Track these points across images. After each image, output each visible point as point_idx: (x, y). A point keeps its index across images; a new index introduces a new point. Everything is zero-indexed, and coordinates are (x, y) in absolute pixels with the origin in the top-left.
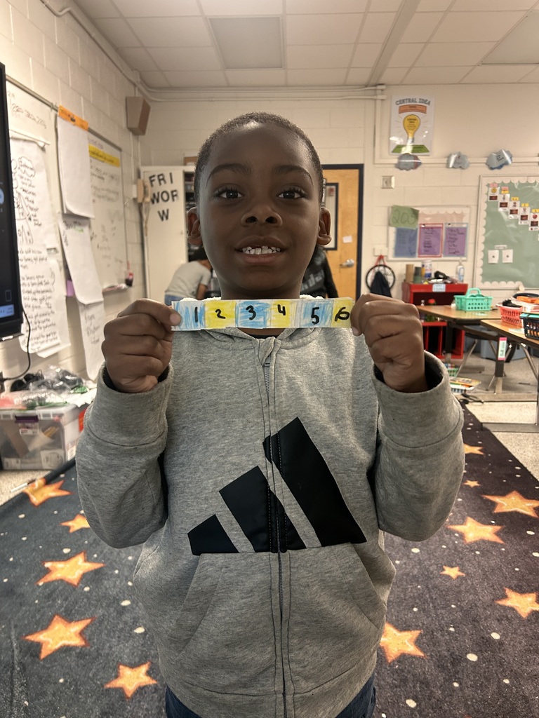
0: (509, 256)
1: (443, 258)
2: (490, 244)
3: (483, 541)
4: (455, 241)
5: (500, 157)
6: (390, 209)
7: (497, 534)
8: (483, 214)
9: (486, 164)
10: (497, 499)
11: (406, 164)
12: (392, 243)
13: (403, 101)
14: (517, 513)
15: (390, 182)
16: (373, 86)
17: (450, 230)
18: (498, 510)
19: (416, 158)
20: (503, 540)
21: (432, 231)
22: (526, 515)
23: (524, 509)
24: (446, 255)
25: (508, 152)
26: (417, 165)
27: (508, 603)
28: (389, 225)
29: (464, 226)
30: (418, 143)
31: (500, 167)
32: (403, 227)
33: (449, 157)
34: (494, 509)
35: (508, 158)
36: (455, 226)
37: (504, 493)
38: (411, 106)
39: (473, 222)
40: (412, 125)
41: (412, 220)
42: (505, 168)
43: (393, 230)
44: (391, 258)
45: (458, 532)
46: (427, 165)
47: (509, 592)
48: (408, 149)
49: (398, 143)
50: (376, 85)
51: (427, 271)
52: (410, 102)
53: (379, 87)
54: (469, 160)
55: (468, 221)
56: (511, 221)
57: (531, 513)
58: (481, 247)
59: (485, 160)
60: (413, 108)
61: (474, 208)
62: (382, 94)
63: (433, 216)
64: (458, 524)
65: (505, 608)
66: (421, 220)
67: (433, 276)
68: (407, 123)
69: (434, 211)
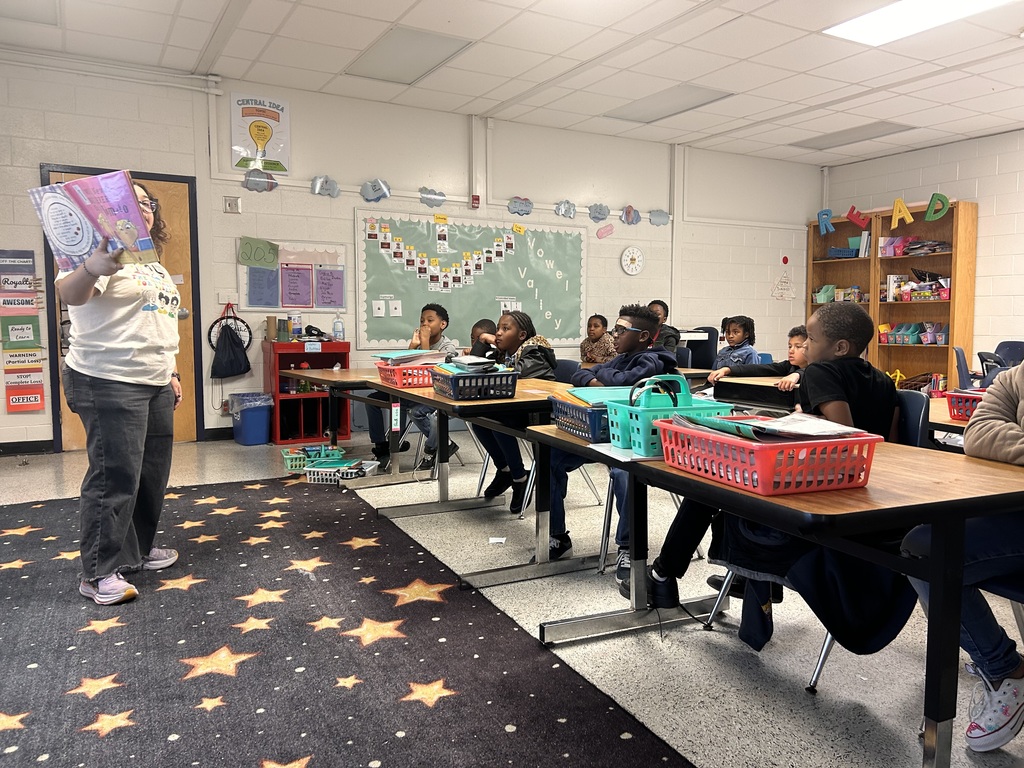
0: (397, 308)
1: (315, 309)
2: (373, 292)
3: (383, 640)
4: (329, 288)
5: (376, 187)
6: (238, 242)
7: (398, 629)
8: (362, 256)
9: (360, 193)
10: (398, 592)
11: (257, 183)
12: (244, 288)
13: (248, 101)
14: (420, 602)
15: (236, 205)
16: (204, 76)
17: (322, 274)
18: (399, 603)
19: (270, 177)
20: (405, 633)
21: (297, 273)
22: (431, 602)
23: (429, 596)
24: (319, 306)
25: (385, 183)
26: (272, 187)
27: (413, 697)
28: (238, 262)
29: (340, 269)
30: (271, 157)
31: (378, 200)
32: (258, 266)
33: (314, 181)
34: (395, 603)
35: (385, 190)
36: (328, 268)
37: (405, 584)
38: (257, 110)
39: (351, 264)
40: (261, 134)
41: (270, 257)
42: (382, 201)
43: (243, 270)
44: (243, 307)
45: (353, 637)
46: (285, 188)
47: (413, 686)
48: (258, 165)
49: (244, 154)
50: (207, 75)
51: (294, 325)
52: (256, 103)
53: (211, 78)
54: (339, 187)
55: (342, 262)
56: (395, 266)
57: (436, 598)
58: (363, 296)
59: (359, 189)
60: (261, 112)
61: (350, 248)
62: (216, 88)
63: (298, 254)
64: (352, 629)
65: (410, 703)
66: (282, 259)
67: (304, 332)
68: (255, 131)
69: (300, 247)
